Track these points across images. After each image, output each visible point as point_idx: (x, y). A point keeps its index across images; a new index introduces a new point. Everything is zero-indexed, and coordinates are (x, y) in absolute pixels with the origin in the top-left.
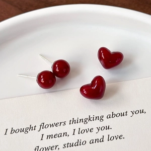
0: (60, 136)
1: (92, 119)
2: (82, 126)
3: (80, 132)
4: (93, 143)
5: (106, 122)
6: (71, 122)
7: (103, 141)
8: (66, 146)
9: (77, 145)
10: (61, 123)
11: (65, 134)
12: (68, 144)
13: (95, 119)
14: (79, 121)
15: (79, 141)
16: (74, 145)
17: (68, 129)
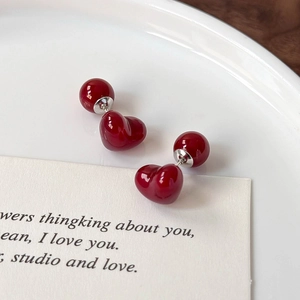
0: (13, 238)
1: (86, 223)
2: (63, 231)
3: (55, 240)
4: (72, 265)
5: (112, 235)
6: (45, 219)
7: (93, 267)
8: (19, 259)
9: (41, 263)
10: (23, 216)
11: (25, 237)
12: (23, 256)
13: (92, 224)
14: (60, 221)
15: (48, 256)
16: (34, 260)
17: (35, 229)
